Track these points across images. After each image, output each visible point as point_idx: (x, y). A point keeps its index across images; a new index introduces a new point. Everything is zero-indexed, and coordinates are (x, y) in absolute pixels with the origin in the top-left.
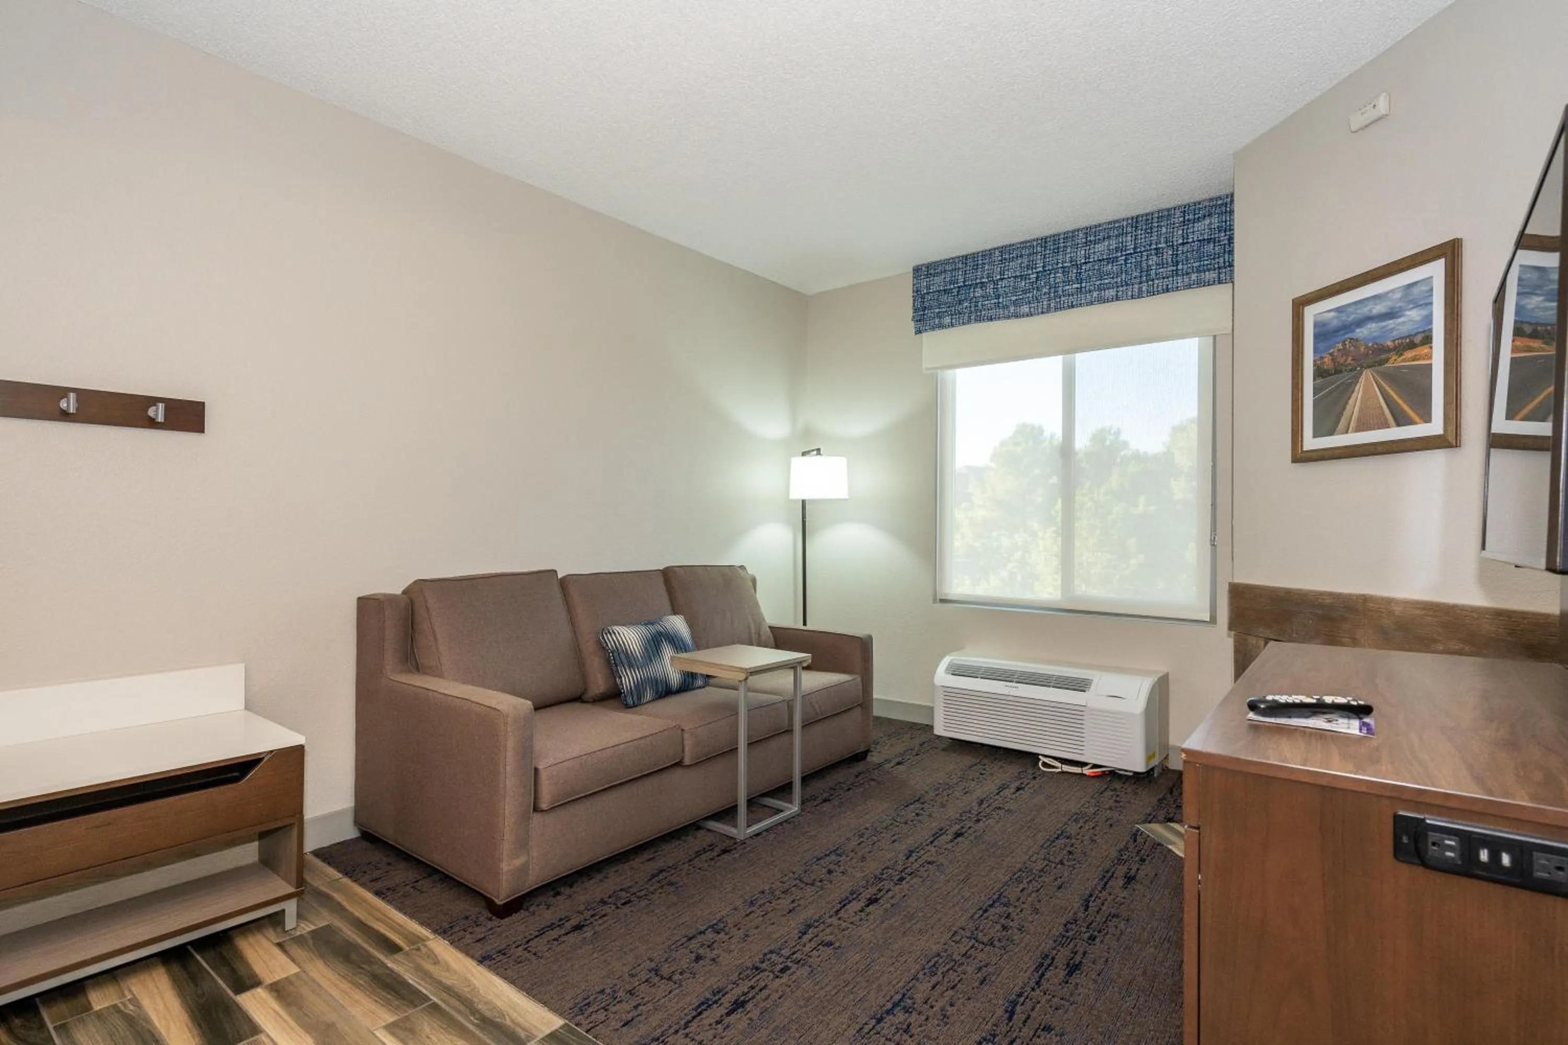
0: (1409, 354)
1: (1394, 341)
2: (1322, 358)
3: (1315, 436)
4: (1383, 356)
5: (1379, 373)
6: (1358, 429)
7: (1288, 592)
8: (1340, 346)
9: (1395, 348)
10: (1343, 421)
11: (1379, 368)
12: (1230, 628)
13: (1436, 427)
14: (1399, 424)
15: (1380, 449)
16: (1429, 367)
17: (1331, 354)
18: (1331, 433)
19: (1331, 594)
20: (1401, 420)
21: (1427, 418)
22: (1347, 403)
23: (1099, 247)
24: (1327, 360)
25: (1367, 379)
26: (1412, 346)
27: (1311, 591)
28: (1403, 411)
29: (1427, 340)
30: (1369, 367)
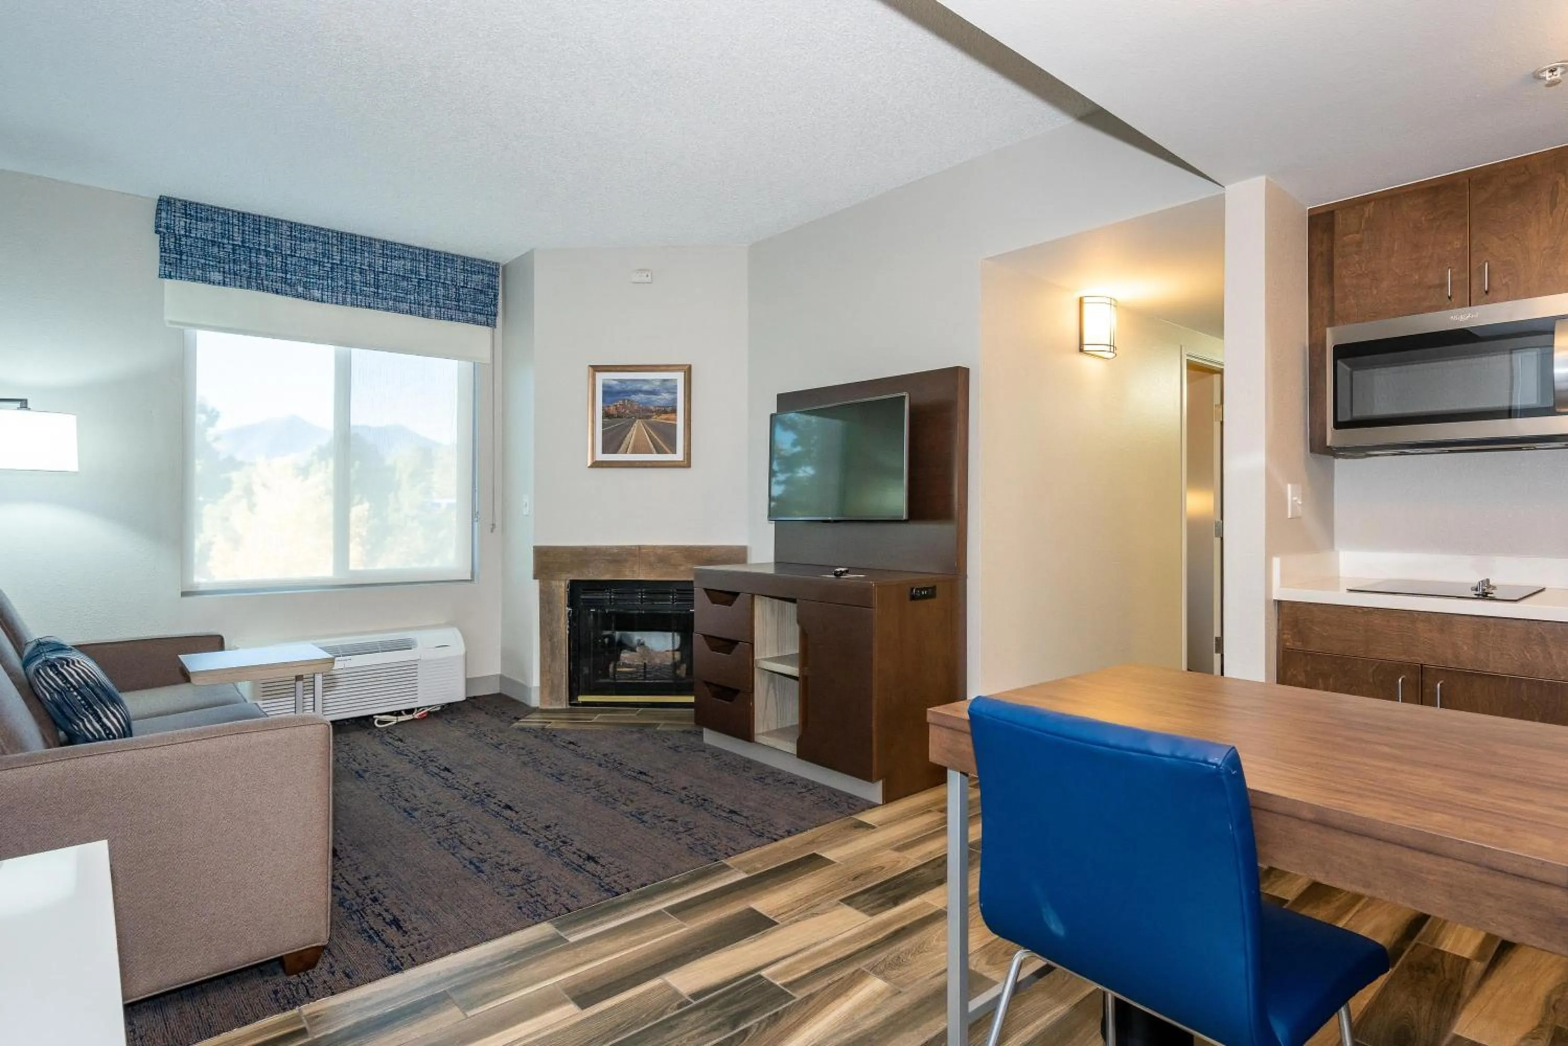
0: (664, 416)
1: (655, 407)
2: (608, 407)
3: (603, 452)
4: (649, 414)
5: (648, 424)
6: (634, 452)
7: (585, 549)
8: (621, 402)
9: (656, 411)
10: (624, 446)
11: (646, 420)
12: (535, 578)
13: (679, 456)
14: (658, 453)
15: (649, 465)
16: (675, 426)
17: (616, 406)
18: (615, 452)
19: (617, 547)
20: (659, 451)
21: (674, 451)
22: (626, 436)
23: (396, 263)
24: (612, 408)
25: (639, 426)
26: (666, 412)
27: (603, 546)
28: (660, 446)
29: (674, 411)
30: (640, 418)
